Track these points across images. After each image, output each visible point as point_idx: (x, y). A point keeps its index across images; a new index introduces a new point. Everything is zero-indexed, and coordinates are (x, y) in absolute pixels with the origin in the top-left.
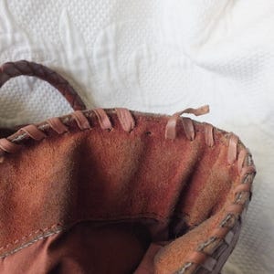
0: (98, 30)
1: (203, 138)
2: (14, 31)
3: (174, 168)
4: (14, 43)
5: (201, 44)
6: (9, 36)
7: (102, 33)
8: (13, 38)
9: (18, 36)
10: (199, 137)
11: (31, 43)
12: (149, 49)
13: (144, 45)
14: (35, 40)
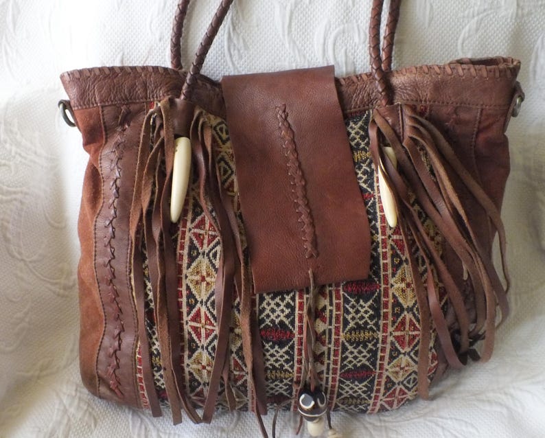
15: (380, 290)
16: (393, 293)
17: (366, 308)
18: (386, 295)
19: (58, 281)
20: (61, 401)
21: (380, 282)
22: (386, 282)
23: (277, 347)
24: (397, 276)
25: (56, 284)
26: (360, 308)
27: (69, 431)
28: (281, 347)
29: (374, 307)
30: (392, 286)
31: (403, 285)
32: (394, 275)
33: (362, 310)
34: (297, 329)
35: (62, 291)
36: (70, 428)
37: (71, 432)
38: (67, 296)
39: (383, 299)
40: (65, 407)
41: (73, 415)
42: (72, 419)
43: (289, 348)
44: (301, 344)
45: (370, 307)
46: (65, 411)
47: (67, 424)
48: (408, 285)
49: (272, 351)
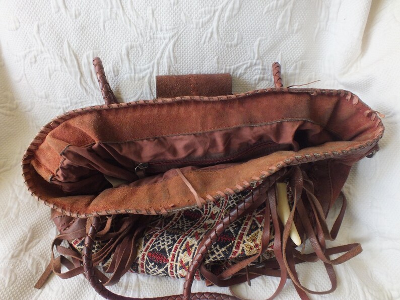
0: (293, 63)
1: (375, 123)
2: (258, 59)
3: (360, 126)
4: (255, 64)
5: (344, 74)
6: (255, 61)
7: (294, 65)
8: (256, 62)
9: (258, 61)
10: (375, 121)
11: (262, 65)
12: (315, 75)
13: (313, 73)
14: (265, 63)
15: (234, 242)
16: (243, 248)
17: (220, 252)
18: (238, 247)
19: (4, 105)
20: (14, 191)
21: (236, 237)
22: (241, 238)
23: (156, 267)
24: (250, 236)
25: (4, 107)
26: (215, 251)
27: (19, 212)
28: (160, 267)
29: (226, 253)
30: (244, 242)
31: (253, 244)
32: (248, 235)
33: (217, 253)
34: (171, 256)
35: (8, 112)
36: (19, 210)
37: (20, 213)
38: (13, 116)
39: (234, 249)
40: (16, 195)
41: (22, 201)
42: (21, 204)
43: (164, 269)
44: (172, 268)
45: (223, 252)
46: (17, 198)
47: (17, 208)
48: (256, 246)
49: (154, 269)
